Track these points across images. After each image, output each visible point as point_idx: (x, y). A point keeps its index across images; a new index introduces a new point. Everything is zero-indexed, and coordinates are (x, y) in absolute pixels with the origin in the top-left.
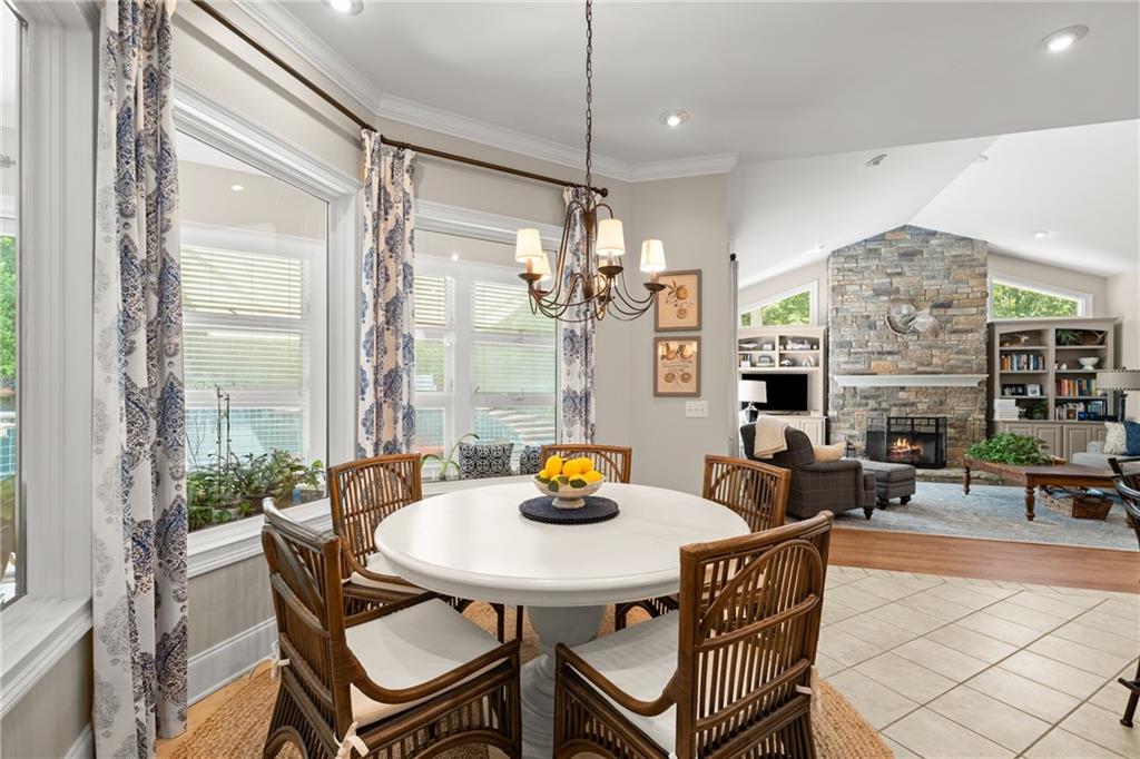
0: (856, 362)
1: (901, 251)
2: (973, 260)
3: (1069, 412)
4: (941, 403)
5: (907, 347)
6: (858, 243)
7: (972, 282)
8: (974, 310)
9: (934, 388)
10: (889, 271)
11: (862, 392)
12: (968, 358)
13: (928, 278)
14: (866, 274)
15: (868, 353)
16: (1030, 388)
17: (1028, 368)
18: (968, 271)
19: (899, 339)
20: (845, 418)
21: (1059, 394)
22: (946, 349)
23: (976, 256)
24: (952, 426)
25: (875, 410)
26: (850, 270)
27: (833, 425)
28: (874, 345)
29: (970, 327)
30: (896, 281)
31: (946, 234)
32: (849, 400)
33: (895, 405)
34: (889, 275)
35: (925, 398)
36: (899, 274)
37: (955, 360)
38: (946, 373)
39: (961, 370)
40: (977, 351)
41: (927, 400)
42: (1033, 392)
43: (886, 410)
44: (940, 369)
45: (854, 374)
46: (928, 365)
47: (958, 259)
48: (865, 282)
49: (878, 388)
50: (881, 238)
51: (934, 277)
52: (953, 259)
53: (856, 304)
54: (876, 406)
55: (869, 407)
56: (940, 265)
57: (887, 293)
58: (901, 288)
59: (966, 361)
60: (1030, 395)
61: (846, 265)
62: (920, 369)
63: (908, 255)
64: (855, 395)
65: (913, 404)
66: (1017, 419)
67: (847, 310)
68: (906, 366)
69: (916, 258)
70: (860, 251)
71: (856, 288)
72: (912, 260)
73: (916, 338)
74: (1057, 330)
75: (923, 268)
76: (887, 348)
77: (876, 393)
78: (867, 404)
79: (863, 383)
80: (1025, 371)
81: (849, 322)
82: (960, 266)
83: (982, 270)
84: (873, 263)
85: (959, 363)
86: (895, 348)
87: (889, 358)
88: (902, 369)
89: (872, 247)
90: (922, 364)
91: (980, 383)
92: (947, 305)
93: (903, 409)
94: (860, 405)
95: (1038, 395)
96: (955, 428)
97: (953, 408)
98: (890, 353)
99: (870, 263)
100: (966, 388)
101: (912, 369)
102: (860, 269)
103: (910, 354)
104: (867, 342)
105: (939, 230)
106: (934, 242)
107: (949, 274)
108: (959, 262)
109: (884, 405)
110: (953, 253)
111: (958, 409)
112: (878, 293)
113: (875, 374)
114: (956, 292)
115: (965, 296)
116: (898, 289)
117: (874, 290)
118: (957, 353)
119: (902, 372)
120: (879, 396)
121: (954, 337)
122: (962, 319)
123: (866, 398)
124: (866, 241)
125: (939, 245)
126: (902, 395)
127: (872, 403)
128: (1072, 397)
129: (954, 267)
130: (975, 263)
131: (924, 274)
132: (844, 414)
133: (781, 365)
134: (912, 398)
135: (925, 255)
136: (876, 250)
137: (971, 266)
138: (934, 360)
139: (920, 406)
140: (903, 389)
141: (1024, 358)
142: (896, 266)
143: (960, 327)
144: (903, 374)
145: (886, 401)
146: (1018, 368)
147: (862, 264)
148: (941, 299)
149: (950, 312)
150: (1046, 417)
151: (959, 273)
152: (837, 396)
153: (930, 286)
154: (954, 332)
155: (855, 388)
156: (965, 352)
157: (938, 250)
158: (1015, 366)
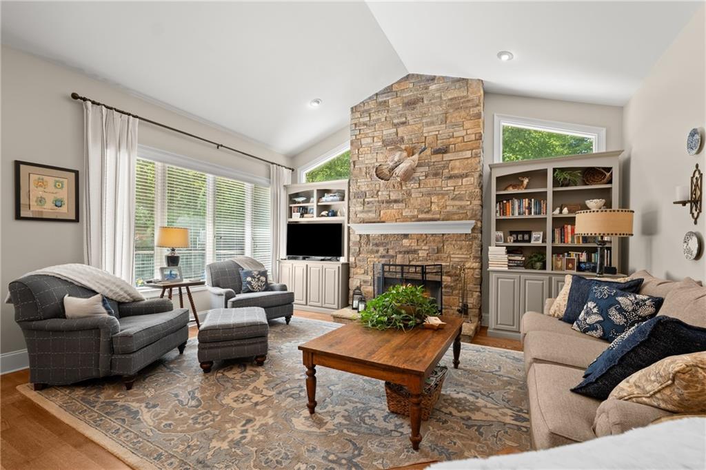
0: (370, 211)
1: (406, 101)
2: (469, 101)
3: (569, 261)
4: (439, 251)
5: (409, 194)
6: (370, 98)
7: (467, 124)
8: (468, 154)
9: (432, 235)
10: (396, 121)
11: (374, 239)
12: (463, 203)
13: (428, 124)
14: (377, 126)
15: (378, 201)
16: (534, 235)
17: (530, 213)
18: (463, 113)
19: (404, 188)
20: (361, 263)
21: (562, 241)
22: (443, 195)
23: (471, 97)
24: (448, 274)
25: (383, 257)
26: (365, 124)
27: (352, 270)
28: (383, 195)
29: (465, 172)
30: (401, 130)
31: (443, 78)
32: (364, 248)
33: (400, 252)
34: (396, 125)
35: (425, 245)
36: (403, 123)
37: (452, 206)
38: (443, 220)
39: (456, 217)
40: (471, 196)
41: (426, 248)
42: (536, 240)
43: (393, 257)
44: (438, 216)
45: (367, 223)
46: (428, 212)
47: (454, 102)
48: (376, 134)
49: (386, 236)
50: (389, 90)
51: (432, 123)
52: (449, 103)
53: (369, 156)
54: (384, 253)
55: (379, 254)
56: (438, 111)
57: (393, 142)
58: (405, 137)
59: (461, 207)
60: (533, 243)
61: (361, 120)
62: (420, 216)
63: (411, 104)
64: (368, 243)
65: (415, 252)
66: (506, 269)
67: (362, 162)
68: (409, 214)
69: (418, 106)
70: (372, 105)
71: (369, 140)
72: (414, 108)
73: (417, 185)
74: (555, 170)
75: (423, 115)
76: (393, 197)
77: (384, 240)
78: (377, 252)
79: (375, 230)
80: (527, 216)
81: (364, 174)
82: (457, 109)
83: (476, 110)
84: (383, 116)
85: (455, 209)
86: (400, 197)
87: (395, 206)
88: (407, 217)
89: (381, 100)
90: (422, 212)
91: (473, 229)
92: (444, 151)
93: (407, 256)
94: (372, 252)
95: (539, 243)
96: (449, 276)
97: (449, 256)
98: (396, 201)
99: (380, 116)
100: (461, 234)
101: (413, 217)
102: (372, 123)
103: (412, 201)
104: (378, 191)
105: (438, 74)
106: (433, 87)
107: (446, 118)
108: (456, 105)
109: (391, 252)
110: (450, 97)
111: (455, 256)
112: (385, 144)
113: (384, 222)
114: (453, 137)
115: (460, 139)
116: (402, 138)
117: (383, 141)
118: (453, 199)
119: (405, 219)
120: (387, 244)
121: (451, 183)
122: (457, 163)
123: (377, 245)
124: (377, 94)
125: (438, 90)
126: (406, 242)
127: (381, 249)
128: (576, 244)
129: (451, 111)
130: (470, 104)
131: (424, 121)
132: (359, 261)
133: (319, 215)
134: (414, 246)
135: (425, 102)
136: (385, 102)
137: (467, 107)
138: (434, 207)
139: (421, 254)
140: (406, 236)
141: (526, 202)
142: (401, 115)
143: (456, 172)
144: (407, 221)
145: (392, 248)
146: (519, 214)
147: (374, 117)
148: (440, 145)
149: (447, 157)
150: (544, 267)
151: (455, 117)
152: (355, 243)
153: (430, 132)
154: (450, 177)
155: (368, 236)
156: (460, 198)
157: (437, 95)
158: (516, 211)
